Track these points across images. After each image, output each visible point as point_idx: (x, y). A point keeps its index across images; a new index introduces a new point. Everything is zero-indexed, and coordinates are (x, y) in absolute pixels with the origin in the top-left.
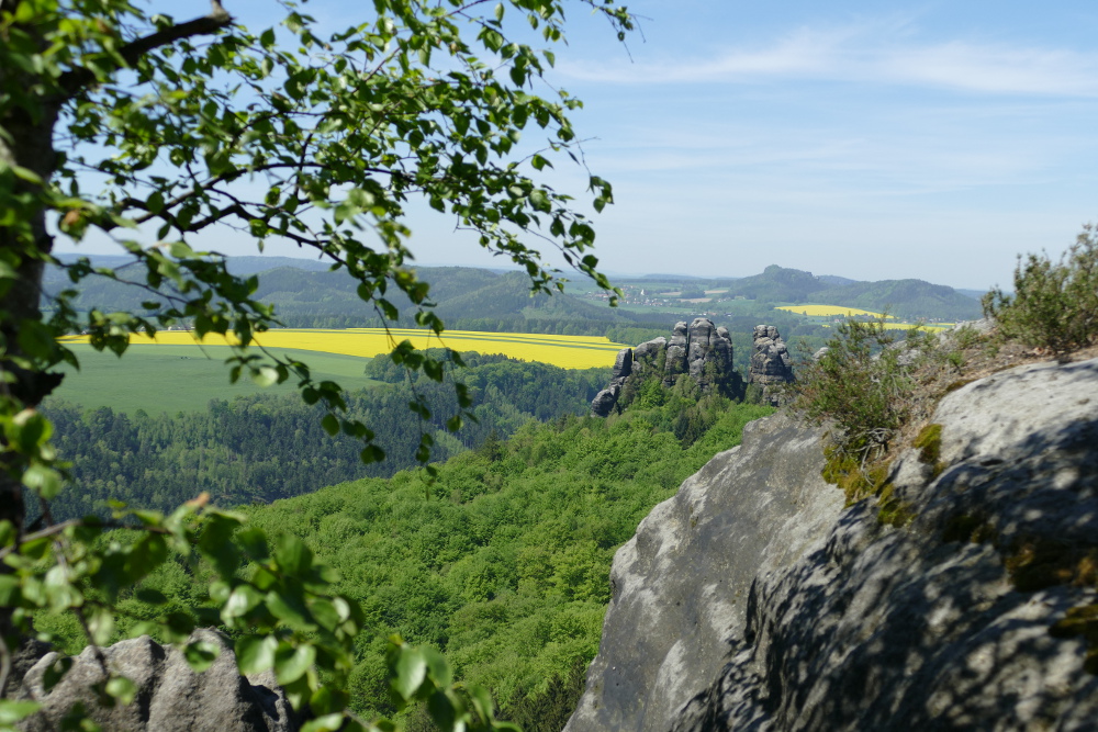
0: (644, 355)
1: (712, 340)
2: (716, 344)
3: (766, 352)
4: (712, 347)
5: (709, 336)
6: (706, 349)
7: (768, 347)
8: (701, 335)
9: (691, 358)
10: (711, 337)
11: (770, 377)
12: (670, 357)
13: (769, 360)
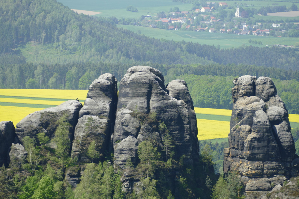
0: (33, 133)
1: (155, 103)
2: (161, 110)
3: (250, 121)
4: (153, 115)
5: (148, 97)
6: (142, 119)
7: (253, 112)
8: (134, 95)
9: (116, 135)
10: (153, 98)
11: (257, 164)
12: (79, 134)
13: (253, 135)
